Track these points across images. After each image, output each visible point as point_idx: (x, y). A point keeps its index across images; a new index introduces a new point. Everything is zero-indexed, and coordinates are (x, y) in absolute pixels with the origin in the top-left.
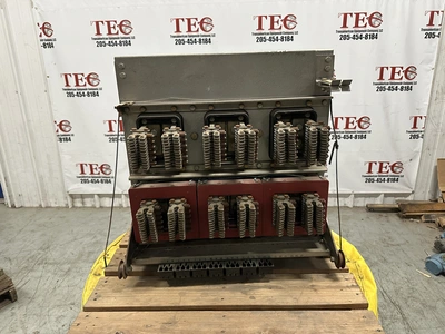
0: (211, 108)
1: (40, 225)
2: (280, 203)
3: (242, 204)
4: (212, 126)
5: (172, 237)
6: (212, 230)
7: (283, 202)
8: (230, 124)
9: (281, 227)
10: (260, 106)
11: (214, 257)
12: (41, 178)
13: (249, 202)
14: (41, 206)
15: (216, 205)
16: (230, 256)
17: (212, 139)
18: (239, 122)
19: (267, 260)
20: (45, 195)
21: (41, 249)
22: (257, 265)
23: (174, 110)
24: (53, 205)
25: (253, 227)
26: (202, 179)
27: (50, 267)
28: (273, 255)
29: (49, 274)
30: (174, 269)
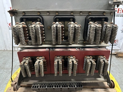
0: (57, 14)
1: (4, 56)
2: (88, 61)
3: (70, 61)
4: (57, 23)
5: (37, 75)
6: (56, 72)
7: (90, 60)
8: (66, 22)
9: (88, 72)
10: (81, 14)
11: (57, 82)
12: (4, 41)
13: (74, 60)
14: (4, 50)
15: (58, 61)
16: (64, 82)
17: (57, 29)
18: (71, 21)
19: (80, 83)
20: (6, 46)
21: (3, 64)
22: (76, 87)
23: (39, 14)
24: (8, 50)
25: (75, 72)
26: (52, 48)
27: (5, 70)
28: (83, 82)
29: (5, 73)
30: (39, 88)
